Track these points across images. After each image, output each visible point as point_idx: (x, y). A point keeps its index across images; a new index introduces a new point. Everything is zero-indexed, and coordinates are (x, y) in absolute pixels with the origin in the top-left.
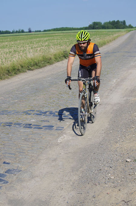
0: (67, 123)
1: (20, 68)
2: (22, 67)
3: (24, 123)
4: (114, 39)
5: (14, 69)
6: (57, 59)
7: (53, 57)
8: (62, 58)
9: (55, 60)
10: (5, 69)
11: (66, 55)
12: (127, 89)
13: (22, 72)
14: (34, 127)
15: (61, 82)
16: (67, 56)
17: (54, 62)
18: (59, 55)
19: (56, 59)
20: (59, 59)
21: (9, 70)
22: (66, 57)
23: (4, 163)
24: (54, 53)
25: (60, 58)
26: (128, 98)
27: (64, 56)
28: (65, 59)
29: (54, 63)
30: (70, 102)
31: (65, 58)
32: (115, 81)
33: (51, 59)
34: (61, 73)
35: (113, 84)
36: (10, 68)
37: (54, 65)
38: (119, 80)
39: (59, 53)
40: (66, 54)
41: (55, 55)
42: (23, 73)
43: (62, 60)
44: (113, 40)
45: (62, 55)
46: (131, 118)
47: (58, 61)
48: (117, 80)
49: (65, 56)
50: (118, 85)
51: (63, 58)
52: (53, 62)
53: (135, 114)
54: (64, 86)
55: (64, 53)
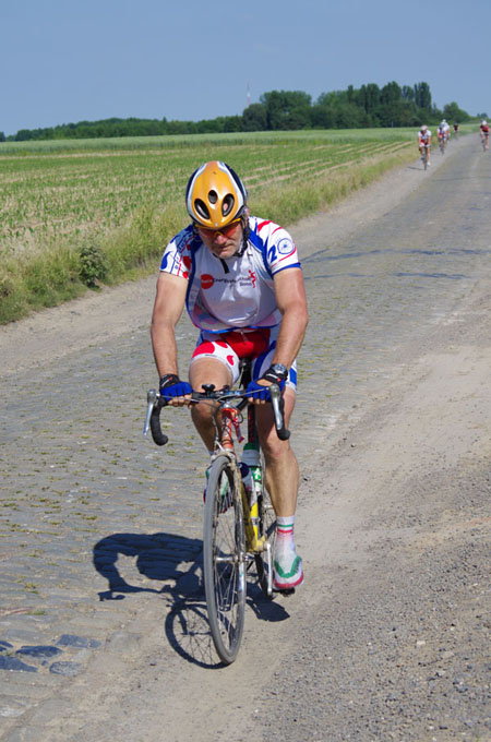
0: (9, 711)
4: (363, 183)
6: (43, 292)
7: (18, 283)
8: (70, 285)
9: (31, 296)
11: (92, 271)
12: (395, 473)
15: (34, 429)
16: (102, 277)
17: (27, 306)
18: (57, 271)
19: (35, 291)
20: (56, 293)
22: (97, 282)
24: (27, 264)
25: (60, 286)
26: (395, 533)
27: (84, 276)
28: (89, 292)
29: (26, 315)
30: (54, 558)
31: (91, 285)
32: (332, 421)
33: (6, 294)
34: (48, 373)
35: (322, 439)
37: (23, 326)
38: (356, 417)
39: (57, 260)
40: (93, 265)
41: (33, 271)
43: (72, 296)
44: (354, 187)
45: (72, 268)
46: (394, 674)
47: (46, 305)
48: (346, 417)
49: (91, 273)
50: (348, 444)
51: (81, 285)
52: (19, 309)
53: (420, 643)
54: (45, 457)
55: (85, 262)
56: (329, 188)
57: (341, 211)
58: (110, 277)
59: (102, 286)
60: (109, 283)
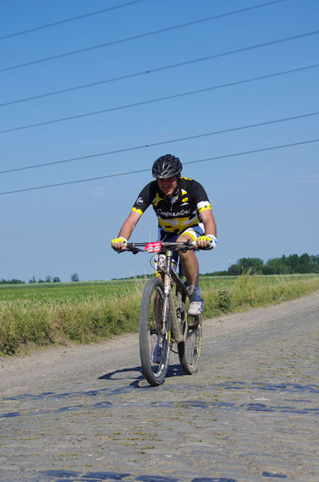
1: (123, 318)
2: (128, 317)
3: (240, 403)
5: (109, 319)
8: (215, 310)
10: (88, 316)
11: (224, 303)
13: (129, 332)
14: (279, 410)
16: (226, 307)
18: (210, 301)
20: (211, 312)
21: (97, 318)
23: (266, 474)
25: (211, 308)
27: (221, 306)
28: (223, 314)
31: (223, 311)
36: (101, 316)
39: (209, 296)
40: (225, 300)
42: (131, 334)
43: (216, 315)
45: (215, 301)
47: (207, 317)
49: (223, 305)
51: (219, 310)
55: (221, 299)
56: (309, 285)
57: (316, 296)
58: (230, 308)
59: (228, 312)
60: (230, 312)
